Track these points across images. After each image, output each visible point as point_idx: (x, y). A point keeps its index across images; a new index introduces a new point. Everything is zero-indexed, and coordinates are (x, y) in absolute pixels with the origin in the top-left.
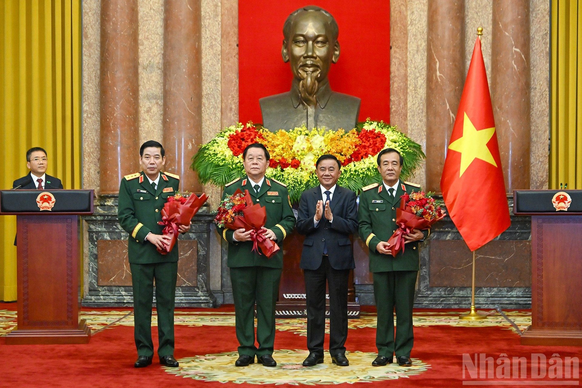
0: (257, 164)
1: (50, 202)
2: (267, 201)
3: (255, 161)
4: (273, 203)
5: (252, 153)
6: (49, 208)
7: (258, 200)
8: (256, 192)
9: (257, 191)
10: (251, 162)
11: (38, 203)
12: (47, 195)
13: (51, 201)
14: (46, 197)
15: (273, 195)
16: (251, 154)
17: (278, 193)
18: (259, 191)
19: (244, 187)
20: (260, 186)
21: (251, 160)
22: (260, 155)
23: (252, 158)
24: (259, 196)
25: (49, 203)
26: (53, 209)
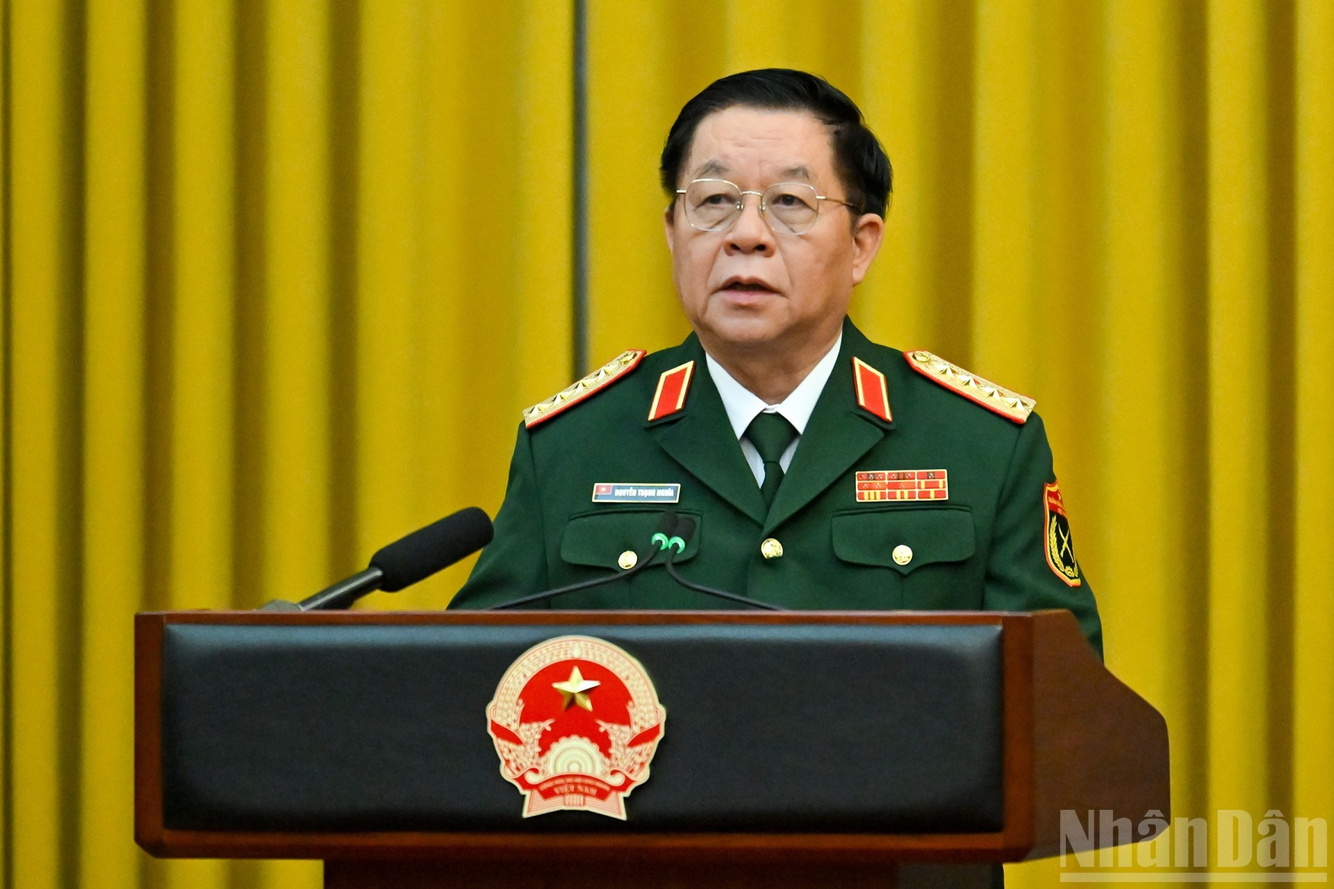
0: (761, 248)
1: (619, 734)
2: (845, 553)
3: (749, 226)
4: (895, 569)
5: (730, 149)
6: (602, 795)
7: (772, 548)
8: (760, 475)
9: (771, 465)
10: (720, 235)
11: (500, 745)
12: (590, 669)
13: (625, 720)
14: (576, 684)
15: (902, 495)
16: (713, 157)
17: (943, 484)
18: (785, 463)
19: (659, 435)
20: (800, 426)
21: (715, 212)
22: (792, 173)
23: (729, 198)
24: (777, 516)
25: (603, 743)
26: (648, 805)
